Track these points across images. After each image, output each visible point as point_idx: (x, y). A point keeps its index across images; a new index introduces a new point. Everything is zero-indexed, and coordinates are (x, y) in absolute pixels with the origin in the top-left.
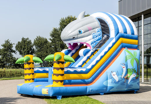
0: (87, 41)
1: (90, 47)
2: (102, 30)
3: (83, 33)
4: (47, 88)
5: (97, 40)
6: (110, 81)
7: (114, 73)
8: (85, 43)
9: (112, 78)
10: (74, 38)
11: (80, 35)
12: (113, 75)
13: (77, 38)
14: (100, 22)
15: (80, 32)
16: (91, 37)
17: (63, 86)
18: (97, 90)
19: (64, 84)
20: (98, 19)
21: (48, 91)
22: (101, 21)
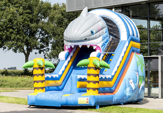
0: (98, 44)
1: (100, 50)
2: (109, 30)
3: (95, 34)
4: (88, 96)
5: (106, 42)
6: (128, 89)
7: (131, 81)
8: (96, 45)
9: (130, 86)
10: (86, 39)
11: (92, 36)
12: (130, 83)
13: (89, 40)
14: (105, 21)
15: (92, 32)
16: (101, 38)
17: (99, 95)
18: (120, 100)
19: (99, 93)
20: (102, 17)
21: (88, 100)
22: (107, 20)
